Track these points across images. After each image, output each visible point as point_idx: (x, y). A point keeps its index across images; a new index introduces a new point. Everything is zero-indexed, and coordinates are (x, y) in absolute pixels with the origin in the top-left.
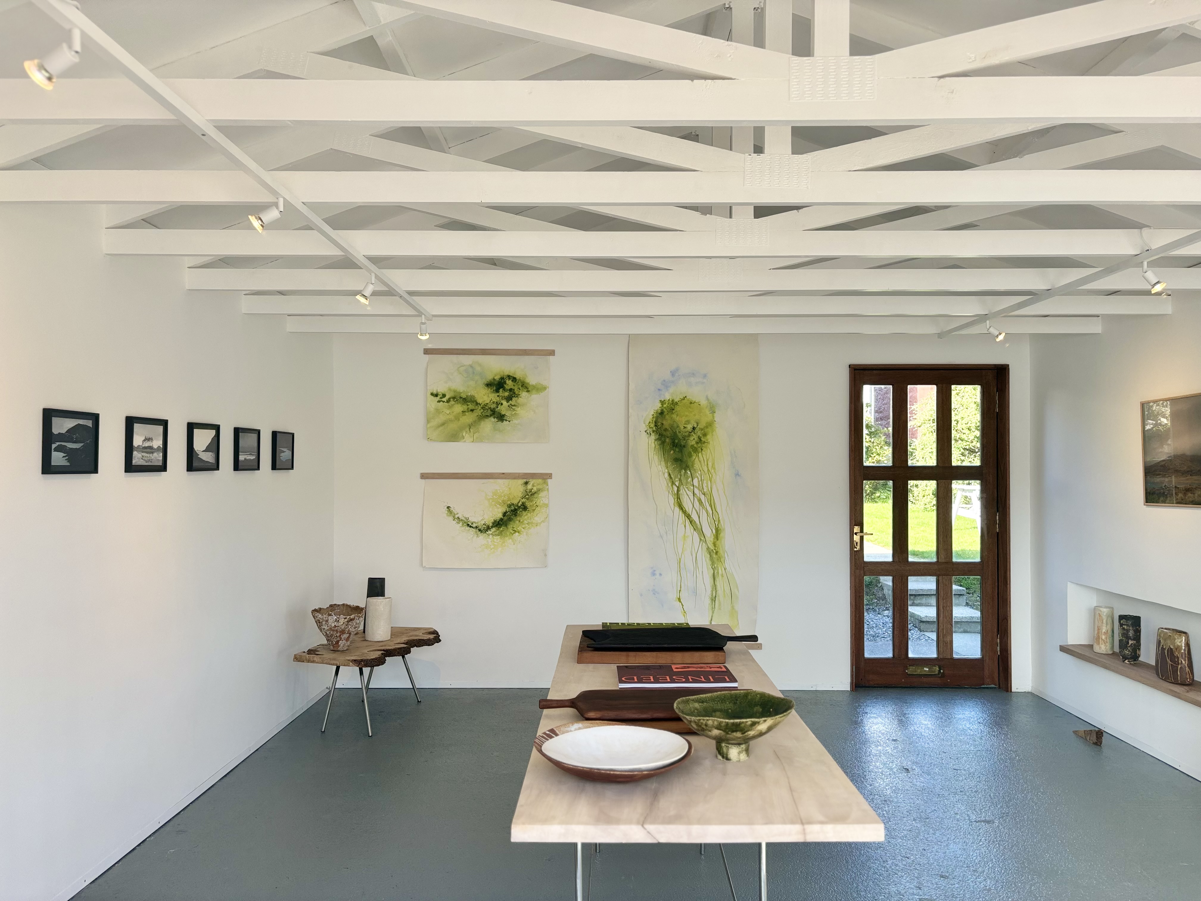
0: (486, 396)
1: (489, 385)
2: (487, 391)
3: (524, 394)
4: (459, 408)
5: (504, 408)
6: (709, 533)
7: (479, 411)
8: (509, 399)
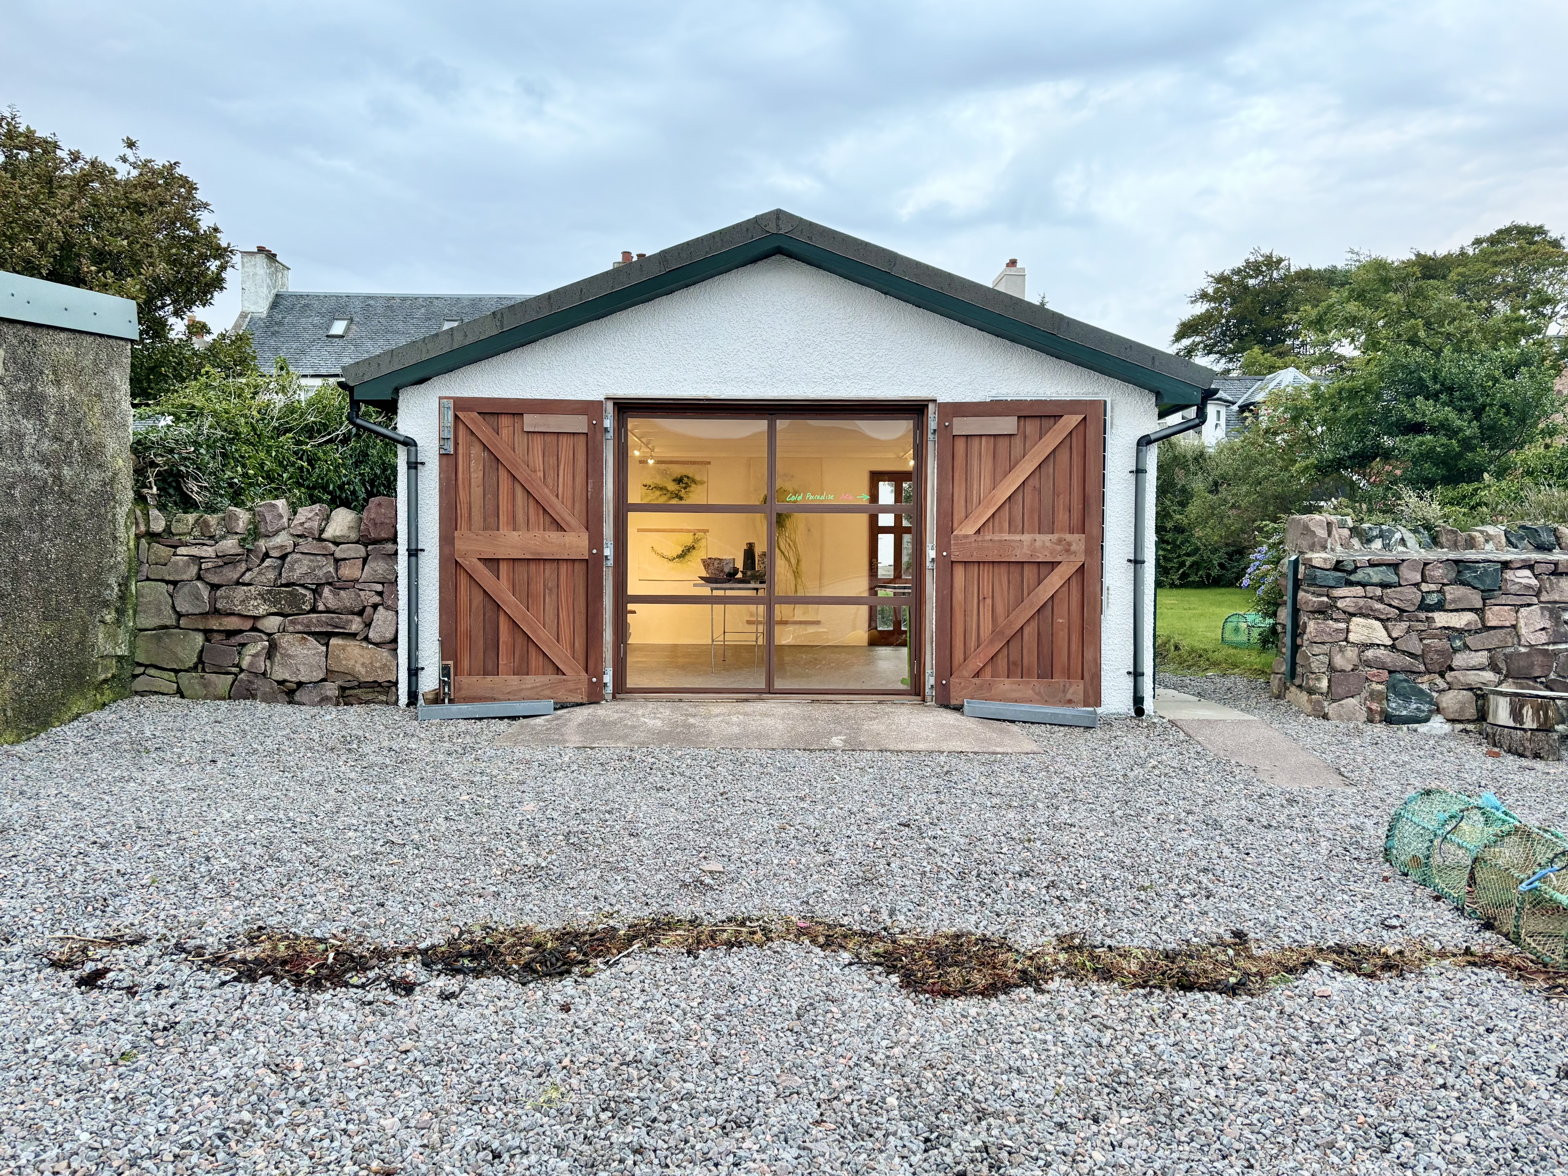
0: (672, 487)
1: (674, 480)
2: (673, 483)
3: (693, 485)
4: (658, 493)
5: (682, 493)
6: (793, 561)
7: (669, 495)
8: (685, 488)
